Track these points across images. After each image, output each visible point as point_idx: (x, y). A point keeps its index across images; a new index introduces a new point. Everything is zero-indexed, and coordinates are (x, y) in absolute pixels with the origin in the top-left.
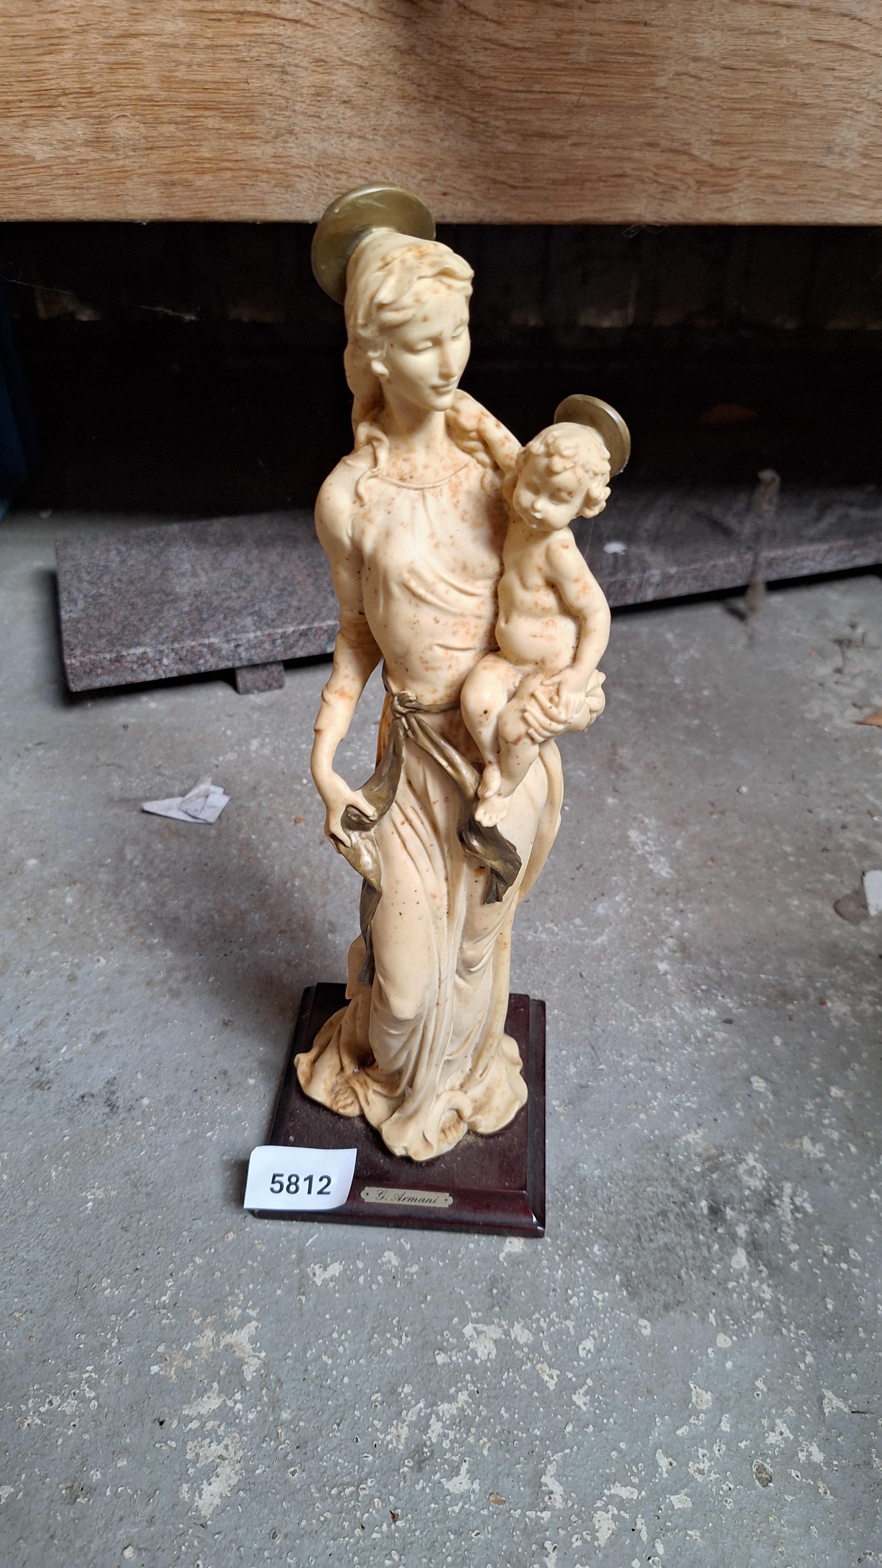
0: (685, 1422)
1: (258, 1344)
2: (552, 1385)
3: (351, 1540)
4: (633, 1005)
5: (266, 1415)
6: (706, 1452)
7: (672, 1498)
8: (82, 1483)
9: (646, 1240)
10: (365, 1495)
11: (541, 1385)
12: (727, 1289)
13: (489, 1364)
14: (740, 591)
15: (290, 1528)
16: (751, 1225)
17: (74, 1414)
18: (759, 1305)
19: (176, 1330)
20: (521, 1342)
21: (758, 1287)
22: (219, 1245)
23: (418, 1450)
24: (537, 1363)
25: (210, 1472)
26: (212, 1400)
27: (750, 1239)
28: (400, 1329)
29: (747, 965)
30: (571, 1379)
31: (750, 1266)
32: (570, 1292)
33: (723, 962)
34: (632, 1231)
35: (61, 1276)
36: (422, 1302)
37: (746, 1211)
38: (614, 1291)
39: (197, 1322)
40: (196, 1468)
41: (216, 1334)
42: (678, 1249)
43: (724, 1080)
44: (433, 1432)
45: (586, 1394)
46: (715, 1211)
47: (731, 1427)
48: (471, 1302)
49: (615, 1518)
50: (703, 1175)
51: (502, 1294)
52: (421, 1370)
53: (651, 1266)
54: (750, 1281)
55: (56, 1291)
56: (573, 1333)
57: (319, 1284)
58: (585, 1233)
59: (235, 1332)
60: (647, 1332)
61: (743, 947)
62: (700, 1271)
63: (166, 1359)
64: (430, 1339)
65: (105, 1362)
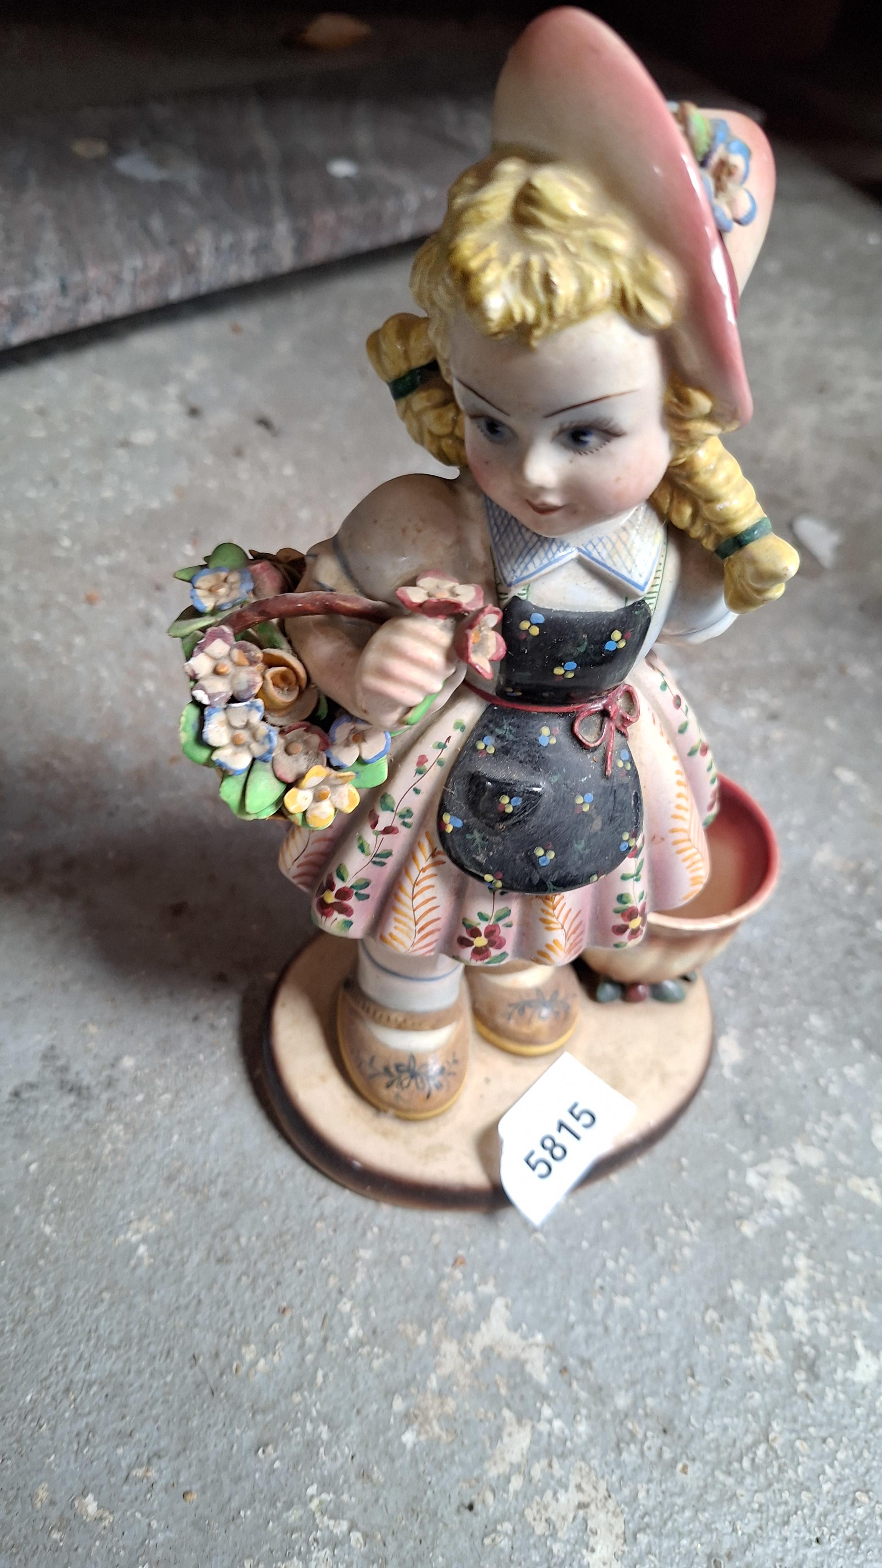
1: (524, 1327)
2: (875, 1196)
11: (867, 1205)
13: (800, 1208)
19: (401, 1366)
20: (814, 1164)
23: (799, 1354)
24: (846, 1181)
25: (581, 1536)
26: (516, 1436)
28: (680, 1216)
32: (821, 1081)
34: (833, 985)
38: (862, 1059)
39: (422, 1339)
40: (560, 1540)
41: (460, 1342)
43: (811, 783)
44: (798, 1322)
50: (859, 893)
51: (757, 1118)
52: (736, 1257)
58: (791, 1007)
59: (483, 1327)
63: (416, 1416)
64: (719, 1211)
65: (329, 1468)
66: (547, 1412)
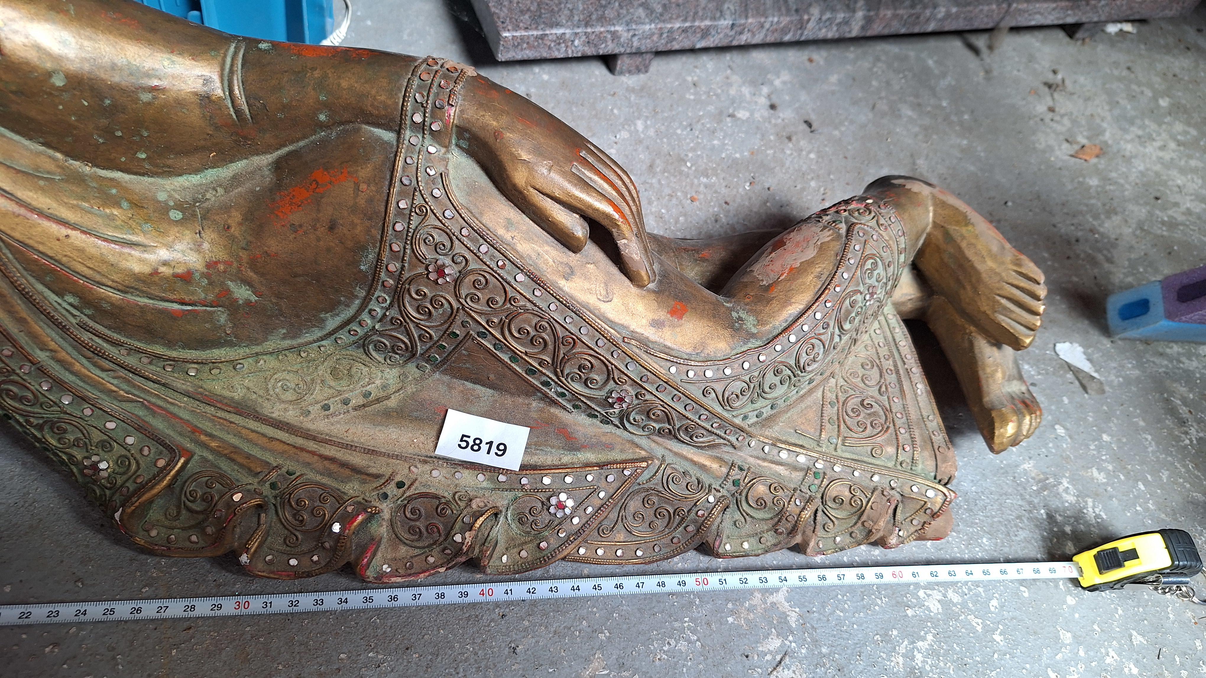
0: (1059, 650)
1: (793, 602)
2: (979, 628)
5: (813, 650)
11: (973, 630)
13: (939, 615)
17: (687, 651)
20: (955, 601)
24: (968, 615)
26: (775, 641)
30: (990, 625)
34: (1003, 528)
44: (917, 659)
45: (1000, 634)
47: (1085, 654)
52: (899, 621)
56: (983, 594)
59: (775, 595)
60: (1026, 595)
64: (899, 599)
65: (695, 615)
66: (791, 638)
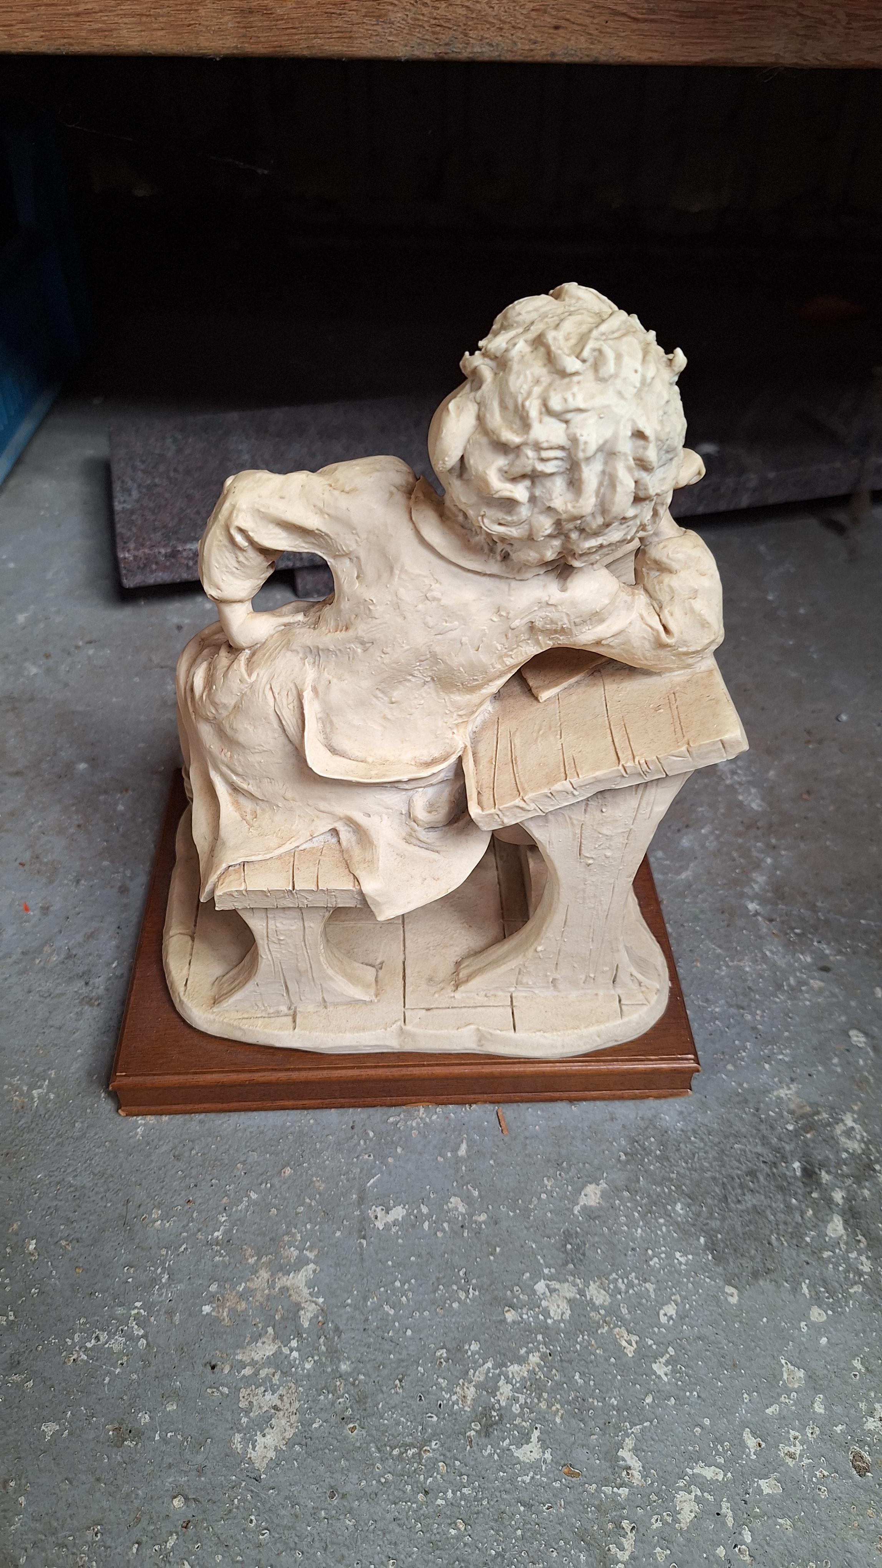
0: (775, 1400)
1: (316, 1289)
2: (630, 1351)
3: (414, 1506)
4: (720, 947)
5: (323, 1365)
6: (797, 1434)
7: (761, 1482)
8: (130, 1425)
9: (733, 1201)
10: (429, 1458)
11: (619, 1351)
12: (820, 1258)
13: (562, 1325)
14: (844, 500)
15: (348, 1488)
16: (848, 1191)
17: (121, 1354)
18: (857, 1278)
19: (230, 1269)
20: (597, 1303)
21: (856, 1258)
22: (276, 1181)
23: (486, 1413)
24: (614, 1328)
25: (264, 1423)
26: (267, 1346)
27: (847, 1206)
28: (467, 1282)
29: (847, 909)
30: (651, 1346)
31: (848, 1235)
32: (650, 1252)
33: (819, 904)
34: (717, 1190)
35: (109, 1205)
36: (492, 1254)
37: (842, 1175)
38: (698, 1255)
39: (251, 1261)
40: (249, 1418)
41: (271, 1276)
42: (768, 1212)
43: (819, 1032)
44: (501, 1394)
45: (667, 1363)
46: (809, 1174)
47: (825, 1409)
48: (544, 1257)
49: (698, 1500)
50: (796, 1134)
51: (576, 1250)
52: (488, 1328)
53: (739, 1230)
54: (847, 1251)
55: (103, 1220)
56: (653, 1296)
57: (381, 1228)
58: (666, 1190)
60: (734, 1300)
61: (842, 890)
62: (792, 1238)
63: (218, 1300)
64: (499, 1294)
65: (155, 1298)
66: (294, 1344)
